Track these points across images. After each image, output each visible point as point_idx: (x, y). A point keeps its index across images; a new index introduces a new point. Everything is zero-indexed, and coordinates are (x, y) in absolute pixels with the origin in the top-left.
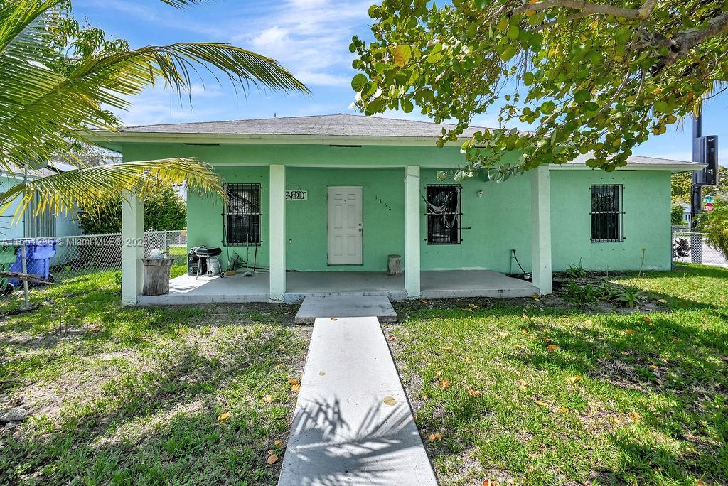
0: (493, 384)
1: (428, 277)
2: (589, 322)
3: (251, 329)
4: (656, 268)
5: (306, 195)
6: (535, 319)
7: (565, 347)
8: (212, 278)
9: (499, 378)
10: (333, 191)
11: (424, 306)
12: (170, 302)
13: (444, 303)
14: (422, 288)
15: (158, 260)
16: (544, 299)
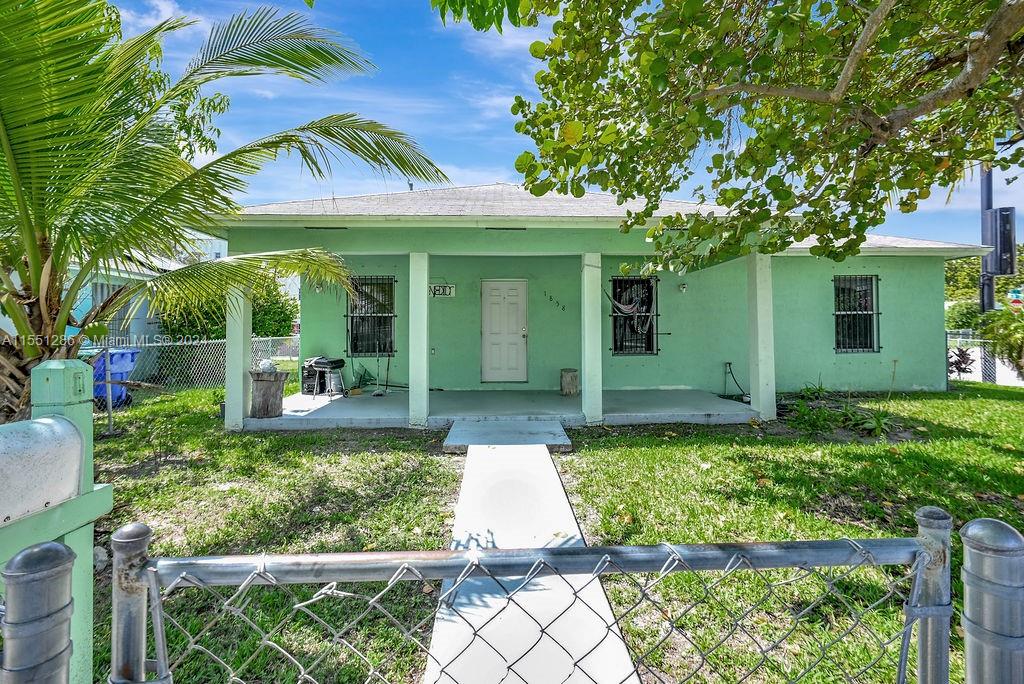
0: (685, 518)
1: (612, 398)
2: (817, 454)
3: (389, 458)
4: (925, 388)
5: (453, 290)
6: (748, 449)
7: (779, 480)
8: (333, 398)
9: (693, 513)
10: (489, 285)
11: (607, 434)
12: (285, 427)
13: (633, 430)
14: (604, 412)
15: (270, 374)
16: (764, 427)
